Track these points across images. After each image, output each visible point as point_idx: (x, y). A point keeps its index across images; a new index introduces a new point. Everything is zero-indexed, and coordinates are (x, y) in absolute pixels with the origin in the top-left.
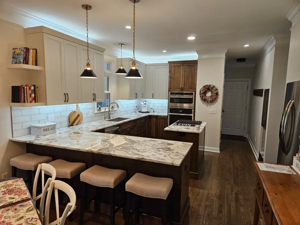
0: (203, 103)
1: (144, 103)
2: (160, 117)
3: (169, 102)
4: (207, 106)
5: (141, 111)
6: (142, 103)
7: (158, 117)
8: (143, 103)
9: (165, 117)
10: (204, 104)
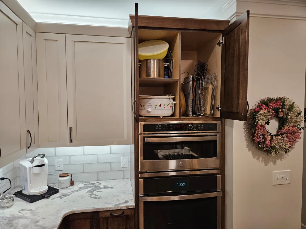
0: (254, 155)
1: (36, 163)
2: (108, 215)
3: (141, 158)
4: (266, 165)
5: (25, 192)
6: (27, 164)
7: (101, 215)
8: (32, 162)
9: (127, 213)
10: (258, 159)
